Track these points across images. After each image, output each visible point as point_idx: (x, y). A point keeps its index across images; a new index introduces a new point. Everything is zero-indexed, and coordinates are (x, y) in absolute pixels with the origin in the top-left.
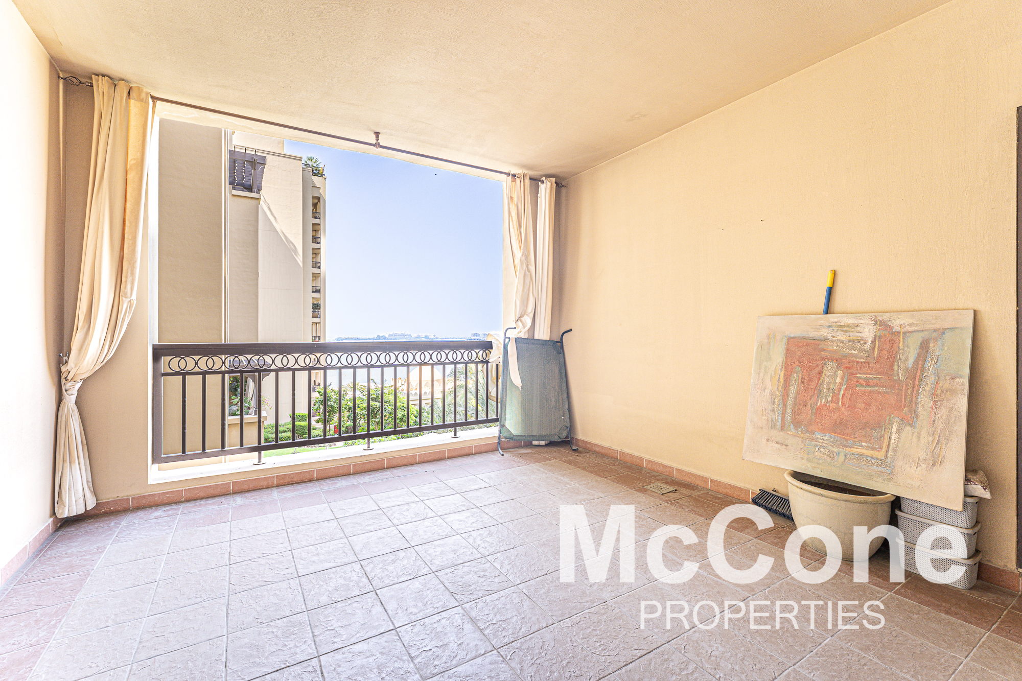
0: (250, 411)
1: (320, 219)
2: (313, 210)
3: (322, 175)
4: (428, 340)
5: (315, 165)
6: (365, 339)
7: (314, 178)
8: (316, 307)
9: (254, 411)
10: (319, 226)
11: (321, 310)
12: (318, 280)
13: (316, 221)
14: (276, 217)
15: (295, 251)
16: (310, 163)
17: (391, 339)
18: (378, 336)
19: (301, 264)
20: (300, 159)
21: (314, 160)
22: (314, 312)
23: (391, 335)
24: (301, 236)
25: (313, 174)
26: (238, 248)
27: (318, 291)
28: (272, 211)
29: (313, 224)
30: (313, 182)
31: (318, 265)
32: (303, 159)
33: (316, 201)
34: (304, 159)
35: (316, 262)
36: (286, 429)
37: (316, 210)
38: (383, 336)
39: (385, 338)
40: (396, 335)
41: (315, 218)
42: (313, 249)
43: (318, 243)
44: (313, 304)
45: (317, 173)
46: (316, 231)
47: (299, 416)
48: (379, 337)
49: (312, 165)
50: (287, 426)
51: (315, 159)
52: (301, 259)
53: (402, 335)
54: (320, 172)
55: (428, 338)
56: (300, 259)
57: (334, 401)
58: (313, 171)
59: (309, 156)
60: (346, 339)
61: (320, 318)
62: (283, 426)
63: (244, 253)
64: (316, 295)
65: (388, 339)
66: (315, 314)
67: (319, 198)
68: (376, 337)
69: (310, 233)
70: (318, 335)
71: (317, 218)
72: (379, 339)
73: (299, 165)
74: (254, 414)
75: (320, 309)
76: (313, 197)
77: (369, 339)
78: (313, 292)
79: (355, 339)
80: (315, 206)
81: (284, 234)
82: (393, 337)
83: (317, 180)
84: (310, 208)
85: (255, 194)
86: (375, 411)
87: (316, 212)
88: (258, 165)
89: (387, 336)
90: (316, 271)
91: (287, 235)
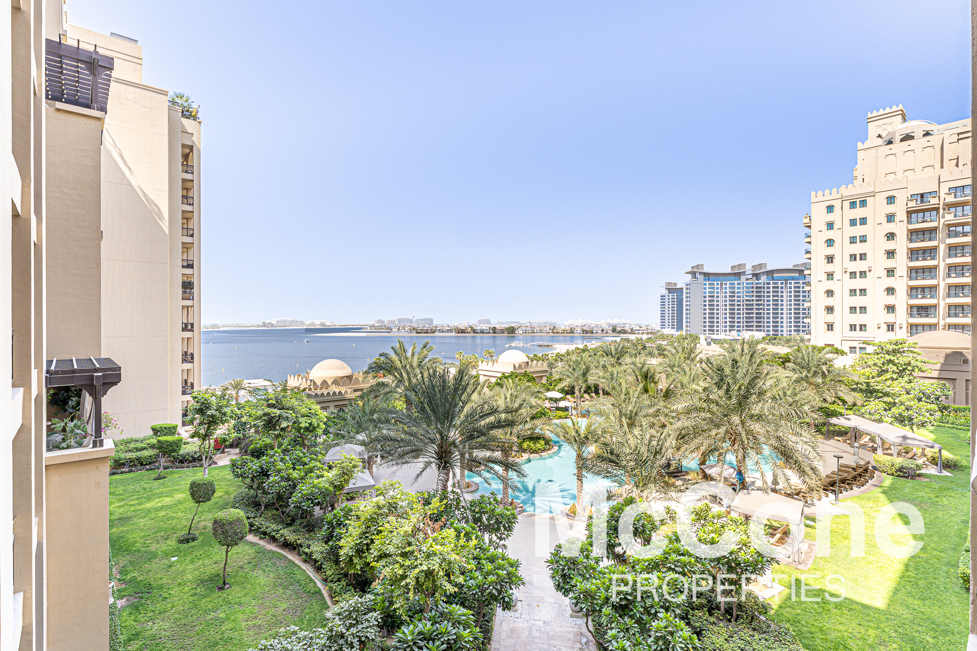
0: (86, 441)
1: (193, 174)
2: (183, 162)
3: (195, 118)
4: (324, 327)
5: (186, 104)
6: (247, 327)
7: (184, 120)
8: (188, 286)
9: (92, 441)
10: (191, 183)
11: (195, 290)
12: (191, 252)
13: (188, 176)
14: (132, 168)
15: (160, 214)
16: (177, 100)
17: (280, 326)
18: (264, 323)
19: (167, 231)
20: (165, 93)
21: (184, 99)
22: (184, 292)
23: (279, 322)
24: (166, 194)
25: (183, 115)
26: (66, 190)
27: (191, 266)
28: (125, 157)
29: (184, 181)
30: (183, 125)
31: (190, 232)
32: (169, 94)
33: (187, 151)
34: (171, 93)
35: (187, 228)
36: (146, 446)
37: (187, 163)
38: (269, 323)
39: (272, 325)
40: (285, 321)
41: (186, 172)
42: (183, 212)
43: (190, 204)
44: (184, 283)
45: (188, 114)
46: (187, 189)
47: (165, 428)
48: (264, 325)
49: (182, 105)
50: (147, 441)
51: (185, 96)
52: (167, 225)
53: (293, 321)
54: (193, 114)
55: (325, 325)
56: (165, 226)
57: (216, 408)
58: (183, 112)
59: (178, 92)
60: (223, 326)
61: (193, 299)
62: (142, 442)
63: (77, 198)
64: (188, 271)
65: (276, 327)
66: (186, 295)
67: (191, 148)
68: (261, 323)
69: (179, 193)
70: (190, 321)
71: (189, 173)
72: (265, 326)
73: (164, 101)
74: (91, 445)
75: (193, 288)
76: (184, 146)
77: (253, 326)
78: (183, 267)
79: (235, 327)
80: (186, 157)
81: (142, 190)
82: (281, 324)
83: (188, 124)
84: (180, 160)
85: (95, 111)
86: (274, 421)
87: (187, 165)
88: (100, 69)
89: (274, 322)
90: (188, 240)
91: (146, 191)
